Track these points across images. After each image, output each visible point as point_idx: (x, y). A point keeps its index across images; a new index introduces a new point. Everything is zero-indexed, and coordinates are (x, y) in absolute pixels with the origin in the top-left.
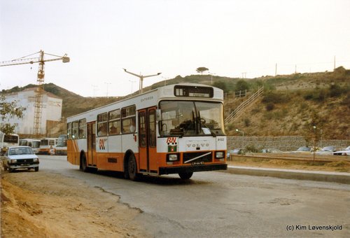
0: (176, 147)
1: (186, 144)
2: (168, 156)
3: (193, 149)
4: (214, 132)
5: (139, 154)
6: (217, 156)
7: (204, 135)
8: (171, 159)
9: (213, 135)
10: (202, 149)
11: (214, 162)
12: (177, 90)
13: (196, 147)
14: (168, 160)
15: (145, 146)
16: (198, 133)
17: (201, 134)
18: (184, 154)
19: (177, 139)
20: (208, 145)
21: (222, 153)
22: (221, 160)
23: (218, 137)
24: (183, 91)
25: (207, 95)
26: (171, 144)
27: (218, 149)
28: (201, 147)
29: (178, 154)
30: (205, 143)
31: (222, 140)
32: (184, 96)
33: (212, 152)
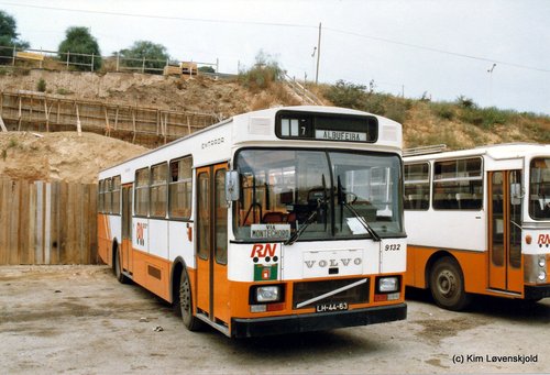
0: (274, 268)
1: (302, 261)
2: (253, 290)
3: (321, 273)
4: (377, 228)
5: (196, 271)
6: (382, 288)
7: (351, 237)
8: (260, 298)
9: (373, 236)
10: (344, 272)
11: (372, 303)
12: (285, 123)
13: (328, 267)
14: (253, 300)
15: (207, 257)
16: (334, 230)
17: (345, 233)
18: (297, 284)
19: (279, 249)
20: (358, 261)
21: (393, 281)
22: (390, 297)
23: (385, 242)
24: (300, 125)
25: (363, 136)
26: (262, 261)
27: (385, 271)
28: (341, 267)
29: (282, 286)
30: (353, 256)
31: (397, 248)
32: (300, 137)
33: (369, 278)
